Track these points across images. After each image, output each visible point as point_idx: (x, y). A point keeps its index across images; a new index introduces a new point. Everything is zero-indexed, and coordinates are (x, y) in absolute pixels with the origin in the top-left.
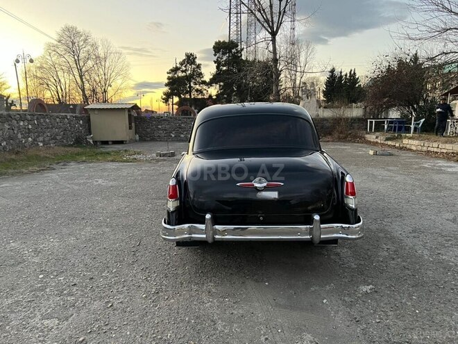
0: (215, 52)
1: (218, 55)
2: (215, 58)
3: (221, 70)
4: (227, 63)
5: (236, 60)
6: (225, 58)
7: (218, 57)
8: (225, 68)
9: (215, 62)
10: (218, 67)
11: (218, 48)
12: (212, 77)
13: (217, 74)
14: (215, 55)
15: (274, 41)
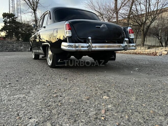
0: (4, 17)
1: (5, 18)
2: (4, 20)
3: (7, 25)
4: (9, 22)
5: (14, 21)
6: (8, 20)
7: (5, 20)
8: (9, 24)
9: (4, 21)
10: (5, 24)
11: (5, 15)
12: (2, 27)
13: (4, 26)
14: (4, 18)
15: (35, 13)
